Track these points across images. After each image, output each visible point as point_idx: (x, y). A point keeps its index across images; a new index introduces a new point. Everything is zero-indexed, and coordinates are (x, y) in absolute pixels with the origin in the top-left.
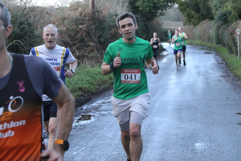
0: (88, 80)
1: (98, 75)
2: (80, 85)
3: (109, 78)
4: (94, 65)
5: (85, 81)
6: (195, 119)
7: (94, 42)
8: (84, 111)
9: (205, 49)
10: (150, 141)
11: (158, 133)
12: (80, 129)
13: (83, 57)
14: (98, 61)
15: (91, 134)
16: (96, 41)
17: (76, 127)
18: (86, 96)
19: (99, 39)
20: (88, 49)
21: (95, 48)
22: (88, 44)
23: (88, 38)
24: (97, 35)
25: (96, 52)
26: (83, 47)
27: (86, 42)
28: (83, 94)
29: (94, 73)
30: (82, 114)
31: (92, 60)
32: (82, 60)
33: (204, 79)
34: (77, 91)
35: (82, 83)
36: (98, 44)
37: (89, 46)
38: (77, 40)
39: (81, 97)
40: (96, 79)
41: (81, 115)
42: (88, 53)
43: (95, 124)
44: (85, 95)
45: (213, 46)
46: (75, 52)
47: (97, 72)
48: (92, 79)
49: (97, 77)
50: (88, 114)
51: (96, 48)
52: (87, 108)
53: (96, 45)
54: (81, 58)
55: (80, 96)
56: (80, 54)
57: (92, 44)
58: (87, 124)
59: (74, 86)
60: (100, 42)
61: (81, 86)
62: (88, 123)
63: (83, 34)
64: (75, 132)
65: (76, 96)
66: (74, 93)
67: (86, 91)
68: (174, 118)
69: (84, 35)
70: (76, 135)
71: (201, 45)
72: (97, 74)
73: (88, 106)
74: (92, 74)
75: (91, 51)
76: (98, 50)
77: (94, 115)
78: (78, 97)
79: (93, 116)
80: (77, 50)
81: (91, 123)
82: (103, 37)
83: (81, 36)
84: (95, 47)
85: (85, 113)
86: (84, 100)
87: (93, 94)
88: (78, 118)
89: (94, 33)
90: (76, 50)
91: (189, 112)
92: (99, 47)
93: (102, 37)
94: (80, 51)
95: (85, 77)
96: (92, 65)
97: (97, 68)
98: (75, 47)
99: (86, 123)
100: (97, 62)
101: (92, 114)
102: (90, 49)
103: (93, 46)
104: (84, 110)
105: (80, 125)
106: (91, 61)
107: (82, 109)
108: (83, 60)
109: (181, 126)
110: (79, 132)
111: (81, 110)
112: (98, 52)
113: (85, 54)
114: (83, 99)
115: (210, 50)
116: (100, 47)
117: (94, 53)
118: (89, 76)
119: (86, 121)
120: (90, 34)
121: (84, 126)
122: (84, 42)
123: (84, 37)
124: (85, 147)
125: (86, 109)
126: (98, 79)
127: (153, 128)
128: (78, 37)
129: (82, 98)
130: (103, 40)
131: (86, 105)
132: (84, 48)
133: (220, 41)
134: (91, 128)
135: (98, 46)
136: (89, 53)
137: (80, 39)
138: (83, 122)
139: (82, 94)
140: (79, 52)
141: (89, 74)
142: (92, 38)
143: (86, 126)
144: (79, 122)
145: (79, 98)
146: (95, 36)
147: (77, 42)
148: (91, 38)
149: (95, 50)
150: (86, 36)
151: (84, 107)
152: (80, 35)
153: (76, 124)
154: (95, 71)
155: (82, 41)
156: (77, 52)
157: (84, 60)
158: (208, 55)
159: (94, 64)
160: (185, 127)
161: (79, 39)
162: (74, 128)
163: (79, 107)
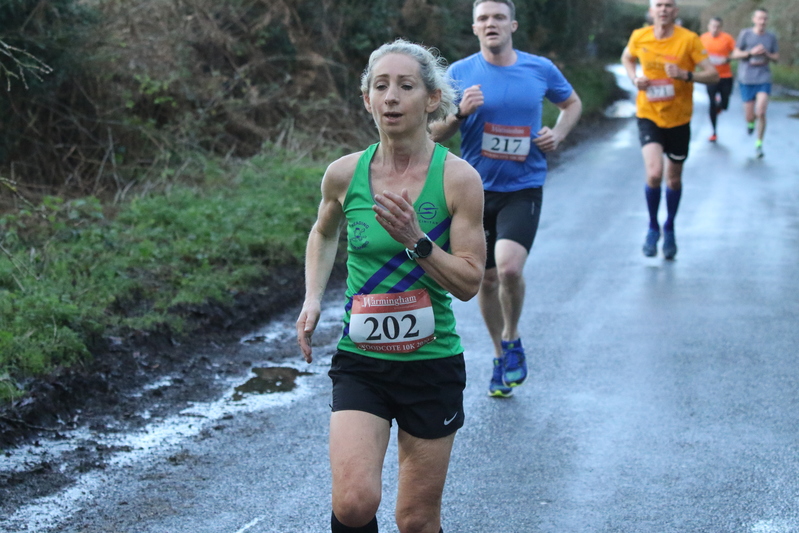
0: (295, 215)
2: (258, 234)
4: (324, 150)
5: (279, 219)
6: (752, 409)
7: (327, 53)
8: (267, 350)
10: (549, 501)
11: (586, 465)
12: (248, 433)
13: (275, 113)
14: (340, 134)
15: (291, 457)
16: (337, 48)
17: (227, 422)
18: (283, 282)
19: (347, 39)
20: (299, 79)
21: (330, 77)
22: (300, 58)
23: (302, 32)
24: (341, 22)
25: (333, 95)
26: (280, 70)
27: (293, 52)
28: (267, 273)
30: (259, 365)
31: (314, 126)
32: (274, 125)
33: (789, 227)
34: (242, 263)
35: (266, 224)
36: (344, 59)
37: (307, 66)
38: (254, 39)
39: (257, 287)
41: (254, 370)
42: (300, 98)
44: (275, 277)
46: (244, 90)
50: (285, 365)
51: (336, 79)
52: (283, 337)
53: (333, 63)
54: (268, 117)
55: (255, 282)
56: (265, 100)
57: (317, 59)
58: (277, 409)
59: (229, 240)
60: (352, 55)
61: (261, 240)
62: (281, 404)
63: (282, 16)
64: (223, 447)
65: (237, 283)
66: (231, 270)
67: (283, 261)
68: (657, 398)
69: (286, 21)
70: (226, 458)
71: (777, 81)
73: (288, 330)
75: (312, 88)
76: (341, 87)
77: (311, 371)
78: (244, 287)
79: (307, 374)
80: (253, 84)
81: (296, 405)
83: (273, 23)
84: (332, 73)
85: (270, 359)
86: (272, 299)
88: (241, 381)
89: (330, 11)
90: (248, 82)
91: (724, 375)
92: (346, 76)
93: (362, 32)
94: (265, 86)
95: (281, 202)
96: (313, 150)
98: (245, 71)
99: (274, 404)
100: (334, 138)
101: (301, 366)
102: (308, 82)
103: (321, 69)
104: (267, 345)
105: (248, 415)
106: (309, 133)
107: (260, 339)
108: (279, 126)
109: (688, 436)
110: (239, 445)
111: (257, 347)
112: (343, 96)
113: (287, 99)
114: (267, 297)
116: (352, 75)
117: (324, 97)
118: (299, 198)
119: (276, 395)
120: (312, 17)
121: (265, 421)
122: (285, 52)
123: (284, 30)
124: (263, 517)
125: (276, 341)
127: (564, 440)
128: (259, 26)
129: (263, 291)
131: (278, 325)
132: (282, 76)
134: (295, 428)
136: (304, 97)
137: (267, 35)
138: (258, 402)
139: (262, 274)
140: (262, 93)
141: (298, 188)
142: (320, 33)
143: (271, 421)
144: (244, 401)
145: (253, 290)
146: (332, 25)
147: (256, 48)
148: (317, 34)
149: (332, 86)
150: (294, 24)
151: (268, 332)
152: (267, 19)
153: (232, 409)
155: (275, 43)
156: (254, 92)
157: (282, 129)
159: (325, 145)
160: (705, 444)
161: (263, 37)
162: (217, 428)
163: (246, 331)
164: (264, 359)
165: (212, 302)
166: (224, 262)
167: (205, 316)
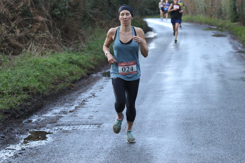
0: (38, 75)
1: (51, 69)
2: (25, 83)
3: (69, 72)
4: (45, 52)
5: (32, 77)
7: (44, 16)
8: (33, 125)
9: (214, 29)
13: (26, 38)
14: (50, 46)
16: (48, 14)
17: (23, 151)
19: (51, 11)
20: (35, 26)
21: (46, 25)
22: (34, 18)
23: (35, 8)
24: (49, 4)
25: (47, 31)
26: (27, 23)
27: (32, 16)
28: (30, 97)
29: (46, 65)
30: (31, 131)
31: (41, 43)
32: (26, 43)
34: (20, 94)
35: (27, 79)
36: (51, 18)
37: (37, 21)
38: (17, 12)
39: (26, 103)
40: (49, 74)
42: (35, 33)
43: (54, 147)
44: (33, 99)
45: (227, 25)
46: (15, 30)
47: (50, 63)
48: (43, 74)
49: (51, 70)
50: (41, 130)
51: (48, 25)
52: (39, 120)
53: (47, 20)
54: (23, 40)
55: (26, 100)
56: (22, 34)
57: (41, 18)
58: (41, 146)
59: (15, 86)
60: (54, 16)
61: (26, 85)
62: (42, 144)
63: (27, 3)
64: (23, 160)
65: (19, 101)
66: (16, 97)
67: (35, 93)
69: (29, 5)
71: (206, 23)
72: (50, 66)
73: (40, 118)
74: (43, 66)
75: (39, 29)
76: (50, 29)
77: (51, 132)
78: (22, 103)
79: (49, 133)
80: (18, 28)
81: (48, 145)
82: (59, 8)
83: (24, 6)
84: (46, 23)
85: (35, 128)
86: (33, 107)
87: (45, 98)
88: (25, 136)
89: (45, 1)
90: (16, 27)
92: (51, 24)
93: (57, 8)
94: (22, 29)
95: (32, 71)
96: (41, 52)
97: (49, 57)
98: (15, 23)
99: (39, 144)
100: (48, 47)
101: (47, 130)
102: (38, 27)
103: (42, 22)
104: (33, 123)
105: (31, 148)
106: (40, 46)
107: (30, 121)
108: (28, 43)
111: (29, 124)
112: (51, 32)
113: (31, 34)
114: (31, 106)
115: (221, 31)
116: (54, 24)
117: (44, 32)
118: (38, 70)
119: (39, 141)
120: (38, 3)
122: (29, 16)
123: (28, 8)
125: (36, 122)
126: (52, 74)
128: (19, 7)
129: (29, 104)
130: (59, 12)
131: (36, 116)
132: (28, 25)
133: (237, 17)
134: (49, 152)
135: (51, 22)
136: (37, 33)
138: (34, 144)
139: (28, 97)
140: (21, 31)
141: (37, 66)
142: (41, 9)
143: (39, 150)
144: (28, 144)
145: (25, 103)
146: (46, 6)
147: (18, 15)
149: (46, 28)
150: (32, 5)
151: (33, 118)
152: (22, 4)
153: (24, 147)
154: (46, 61)
155: (25, 13)
156: (18, 31)
158: (219, 38)
159: (45, 50)
161: (21, 11)
162: (20, 154)
163: (25, 118)
164: (33, 128)
165: (11, 108)
166: (14, 94)
167: (9, 113)
